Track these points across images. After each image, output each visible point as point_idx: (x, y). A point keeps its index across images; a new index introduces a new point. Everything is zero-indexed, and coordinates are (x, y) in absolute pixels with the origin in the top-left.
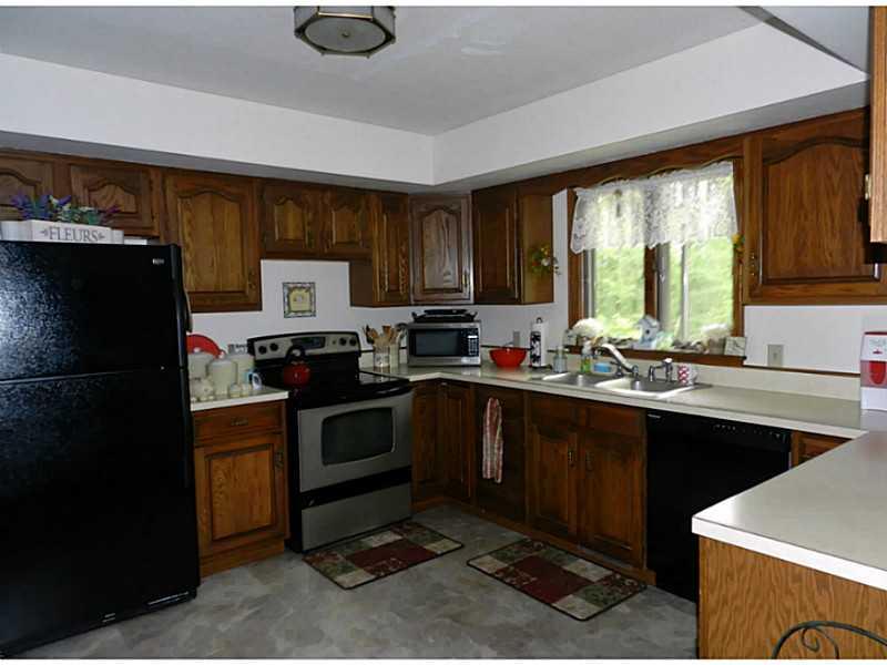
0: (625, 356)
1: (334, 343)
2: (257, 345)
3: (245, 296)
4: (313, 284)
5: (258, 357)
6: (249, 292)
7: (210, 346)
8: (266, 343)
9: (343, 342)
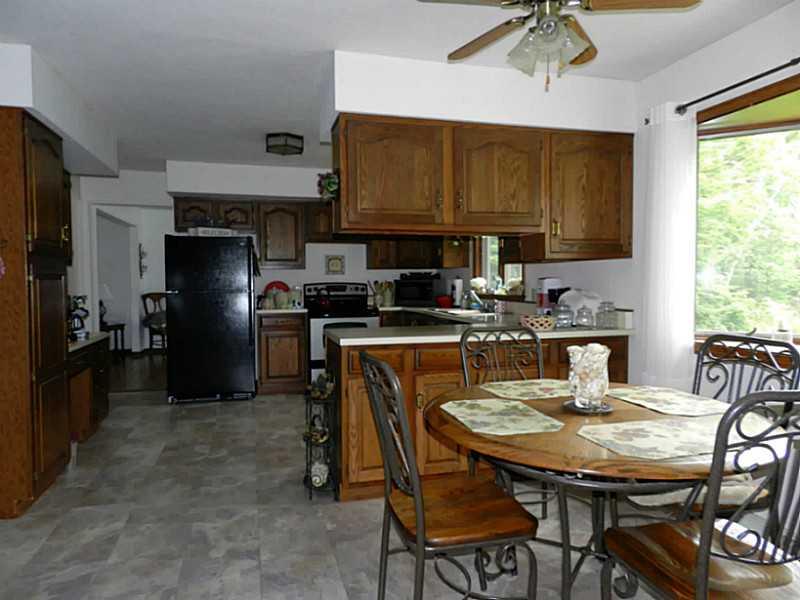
1: (351, 289)
2: (307, 288)
3: (298, 261)
4: (343, 257)
5: (307, 293)
6: (300, 260)
7: (283, 287)
8: (312, 287)
9: (357, 289)
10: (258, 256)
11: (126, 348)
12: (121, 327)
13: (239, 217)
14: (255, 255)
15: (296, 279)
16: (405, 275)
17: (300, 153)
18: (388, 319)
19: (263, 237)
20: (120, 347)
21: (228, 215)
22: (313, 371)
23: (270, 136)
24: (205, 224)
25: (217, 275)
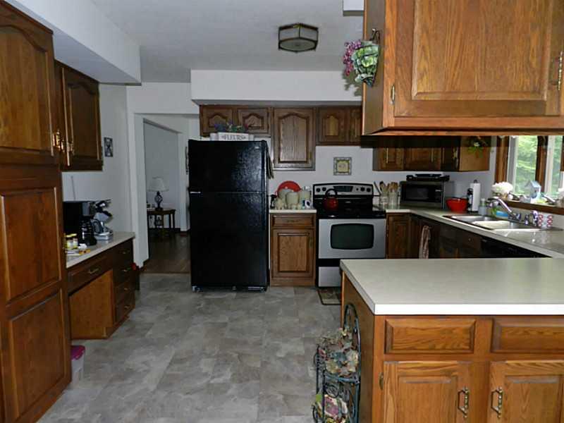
0: (508, 205)
1: (357, 189)
2: (316, 187)
3: (308, 164)
4: (350, 158)
5: (316, 193)
6: (310, 162)
7: (294, 187)
8: (321, 187)
9: (363, 189)
10: (272, 159)
11: (176, 227)
12: (172, 212)
13: (255, 122)
14: (268, 159)
15: (306, 180)
16: (412, 176)
17: (314, 48)
18: (394, 220)
19: (277, 140)
20: (172, 227)
21: (246, 121)
22: (320, 268)
23: (282, 28)
24: (225, 130)
25: (234, 178)
